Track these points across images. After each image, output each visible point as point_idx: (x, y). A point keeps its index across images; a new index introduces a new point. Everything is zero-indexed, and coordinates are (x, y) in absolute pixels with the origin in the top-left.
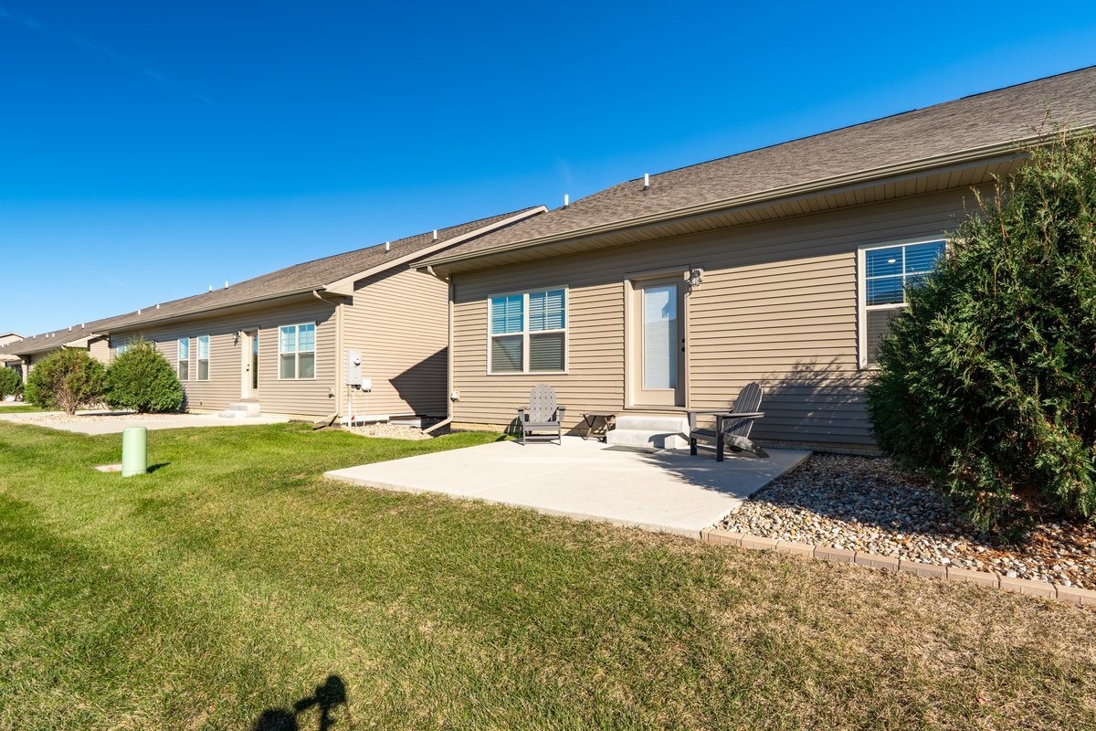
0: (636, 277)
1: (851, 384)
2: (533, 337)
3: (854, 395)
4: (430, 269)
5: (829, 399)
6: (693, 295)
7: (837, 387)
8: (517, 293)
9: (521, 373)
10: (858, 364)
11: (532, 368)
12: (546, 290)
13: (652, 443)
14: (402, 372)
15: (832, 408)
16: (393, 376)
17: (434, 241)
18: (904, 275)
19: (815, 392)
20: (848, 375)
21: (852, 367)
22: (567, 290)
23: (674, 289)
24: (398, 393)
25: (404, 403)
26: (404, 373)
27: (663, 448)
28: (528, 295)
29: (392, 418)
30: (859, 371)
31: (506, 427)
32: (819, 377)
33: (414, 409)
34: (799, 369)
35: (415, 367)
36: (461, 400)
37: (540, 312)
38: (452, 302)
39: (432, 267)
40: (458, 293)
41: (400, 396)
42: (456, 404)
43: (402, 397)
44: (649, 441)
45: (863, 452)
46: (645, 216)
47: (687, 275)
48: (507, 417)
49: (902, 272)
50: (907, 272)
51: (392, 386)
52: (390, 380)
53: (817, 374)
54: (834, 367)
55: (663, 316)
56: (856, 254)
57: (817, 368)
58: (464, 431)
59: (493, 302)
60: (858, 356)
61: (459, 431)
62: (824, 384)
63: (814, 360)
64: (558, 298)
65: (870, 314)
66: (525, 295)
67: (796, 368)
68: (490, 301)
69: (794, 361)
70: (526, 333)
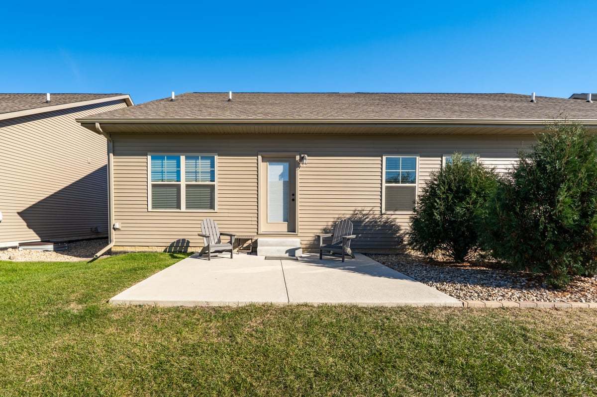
0: (267, 154)
1: (378, 221)
2: (187, 186)
3: (379, 226)
4: (98, 125)
5: (369, 228)
6: (301, 169)
7: (372, 222)
8: (176, 154)
9: (179, 211)
10: (381, 211)
11: (187, 207)
12: (200, 155)
13: (288, 254)
14: (28, 206)
15: (370, 232)
16: (21, 209)
17: (47, 102)
18: (401, 171)
19: (363, 225)
20: (377, 216)
21: (378, 212)
22: (216, 157)
23: (287, 164)
24: (25, 224)
25: (31, 232)
26: (30, 207)
27: (295, 256)
28: (184, 157)
29: (21, 245)
30: (382, 214)
31: (165, 248)
32: (365, 217)
33: (39, 237)
34: (356, 213)
35: (39, 202)
36: (122, 229)
37: (194, 170)
38: (111, 155)
39: (100, 124)
40: (116, 148)
41: (28, 226)
42: (117, 232)
43: (29, 226)
44: (286, 253)
45: (381, 252)
46: (270, 118)
47: (298, 158)
48: (168, 241)
49: (399, 169)
50: (402, 169)
51: (20, 218)
52: (18, 213)
53: (364, 215)
54: (371, 212)
55: (280, 180)
56: (382, 158)
57: (364, 212)
58: (125, 252)
59: (153, 158)
60: (381, 208)
61: (120, 253)
62: (367, 220)
63: (363, 208)
64: (208, 162)
65: (387, 188)
66: (181, 157)
67: (354, 212)
68: (149, 157)
69: (353, 209)
70: (183, 183)
